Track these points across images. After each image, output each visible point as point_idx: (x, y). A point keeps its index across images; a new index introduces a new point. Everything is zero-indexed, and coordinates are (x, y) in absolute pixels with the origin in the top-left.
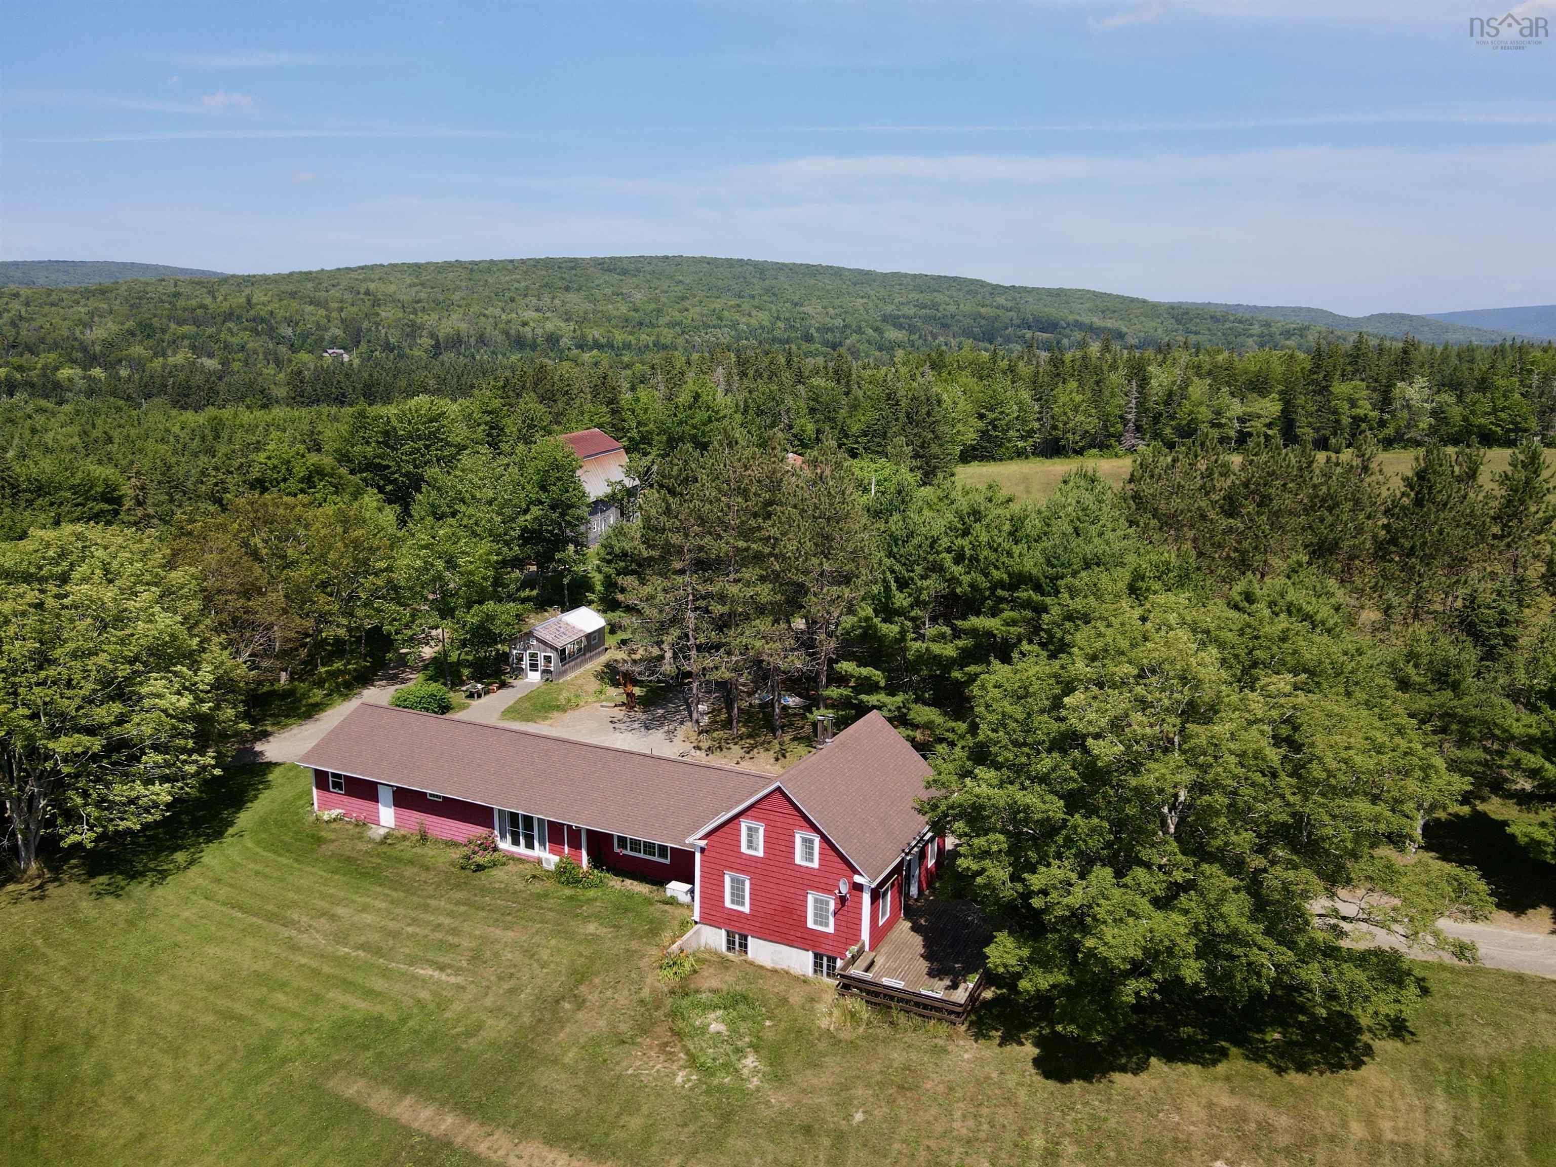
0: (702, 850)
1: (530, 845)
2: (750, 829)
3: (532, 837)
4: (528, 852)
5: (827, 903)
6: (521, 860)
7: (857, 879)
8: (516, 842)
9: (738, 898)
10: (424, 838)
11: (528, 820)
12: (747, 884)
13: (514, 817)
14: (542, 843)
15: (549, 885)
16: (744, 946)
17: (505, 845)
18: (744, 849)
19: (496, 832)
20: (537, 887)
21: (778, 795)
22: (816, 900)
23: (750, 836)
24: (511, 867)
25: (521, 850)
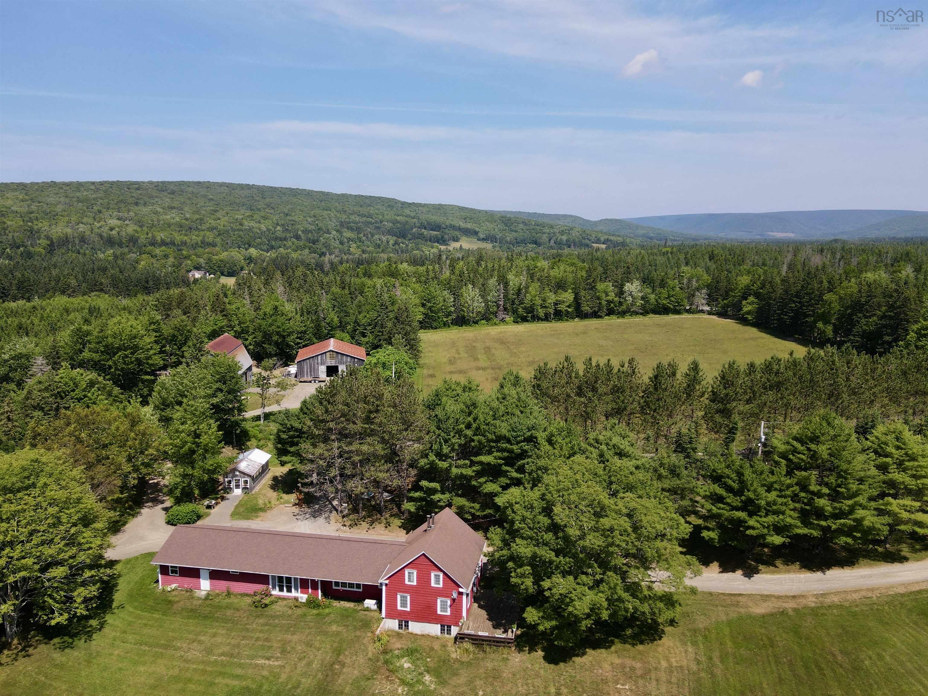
0: (386, 585)
1: (289, 590)
2: (409, 573)
3: (291, 587)
4: (289, 594)
5: (447, 602)
6: (284, 599)
7: (461, 590)
8: (281, 590)
9: (404, 604)
10: (229, 594)
11: (289, 580)
12: (409, 597)
13: (280, 579)
14: (296, 589)
15: (304, 610)
16: (407, 626)
17: (276, 592)
18: (407, 582)
19: (270, 587)
20: (299, 612)
21: (423, 557)
22: (441, 601)
23: (409, 576)
24: (280, 603)
25: (285, 593)
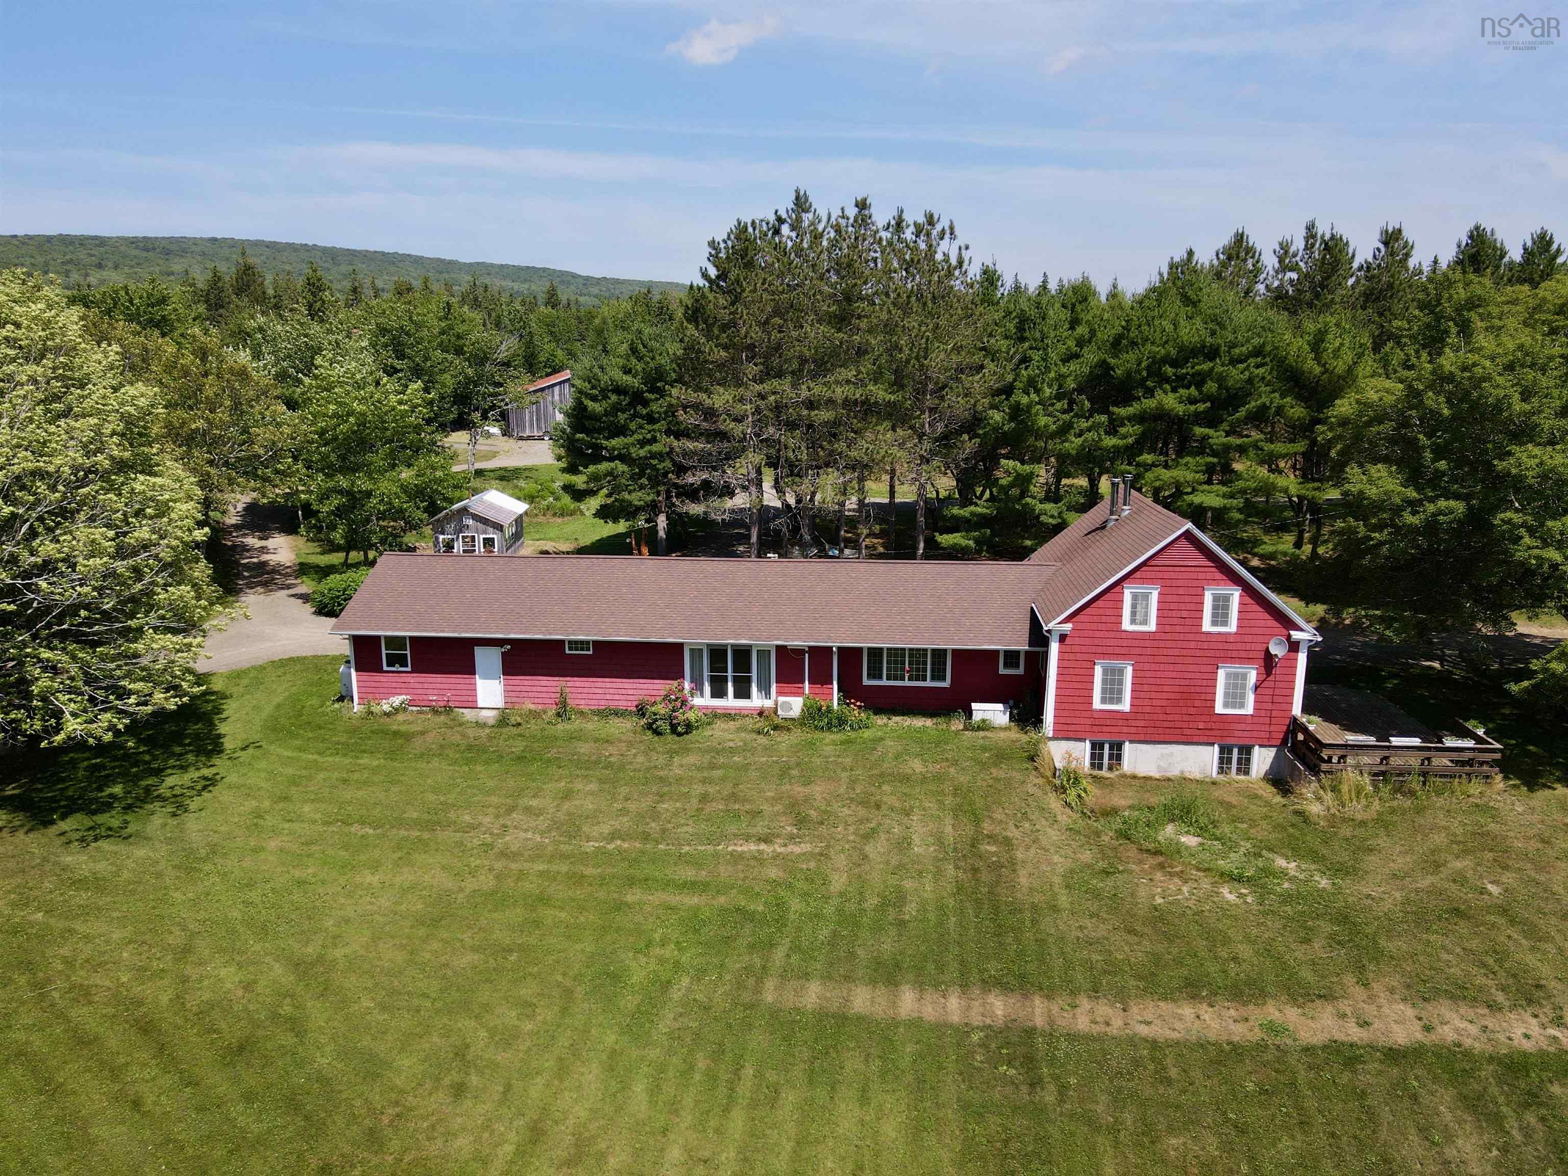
0: (1063, 638)
1: (743, 692)
2: (1135, 597)
3: (748, 680)
4: (742, 703)
5: (1244, 677)
6: (728, 716)
7: (1296, 635)
8: (719, 692)
9: (1112, 692)
10: (563, 712)
11: (742, 655)
12: (1129, 672)
13: (717, 654)
14: (765, 686)
16: (1117, 757)
17: (704, 700)
18: (1126, 625)
19: (687, 685)
21: (1184, 543)
22: (1228, 676)
23: (1134, 606)
24: (719, 724)
25: (730, 702)
